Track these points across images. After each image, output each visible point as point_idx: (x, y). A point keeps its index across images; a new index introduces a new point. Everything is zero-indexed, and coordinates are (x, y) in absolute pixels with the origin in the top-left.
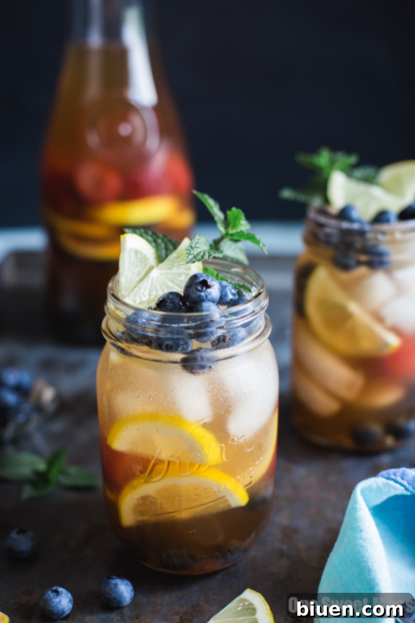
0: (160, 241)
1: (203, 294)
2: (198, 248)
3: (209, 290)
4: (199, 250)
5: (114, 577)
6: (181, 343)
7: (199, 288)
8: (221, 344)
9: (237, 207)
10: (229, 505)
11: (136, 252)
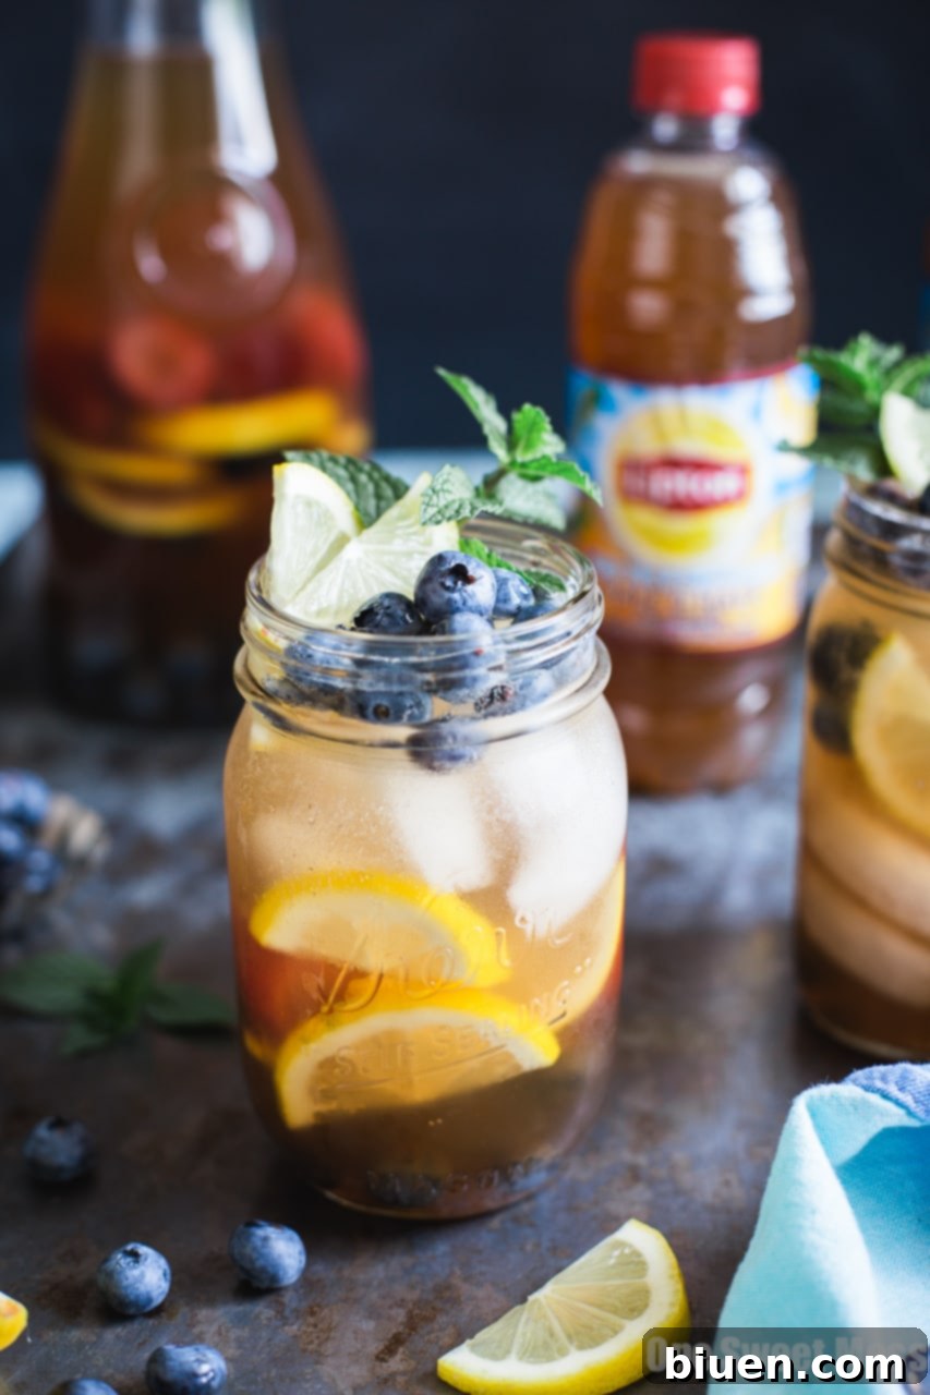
0: (363, 478)
1: (456, 596)
2: (449, 492)
3: (470, 588)
4: (450, 497)
5: (262, 1223)
6: (409, 702)
7: (449, 583)
8: (497, 705)
9: (535, 403)
10: (518, 1066)
11: (309, 504)
